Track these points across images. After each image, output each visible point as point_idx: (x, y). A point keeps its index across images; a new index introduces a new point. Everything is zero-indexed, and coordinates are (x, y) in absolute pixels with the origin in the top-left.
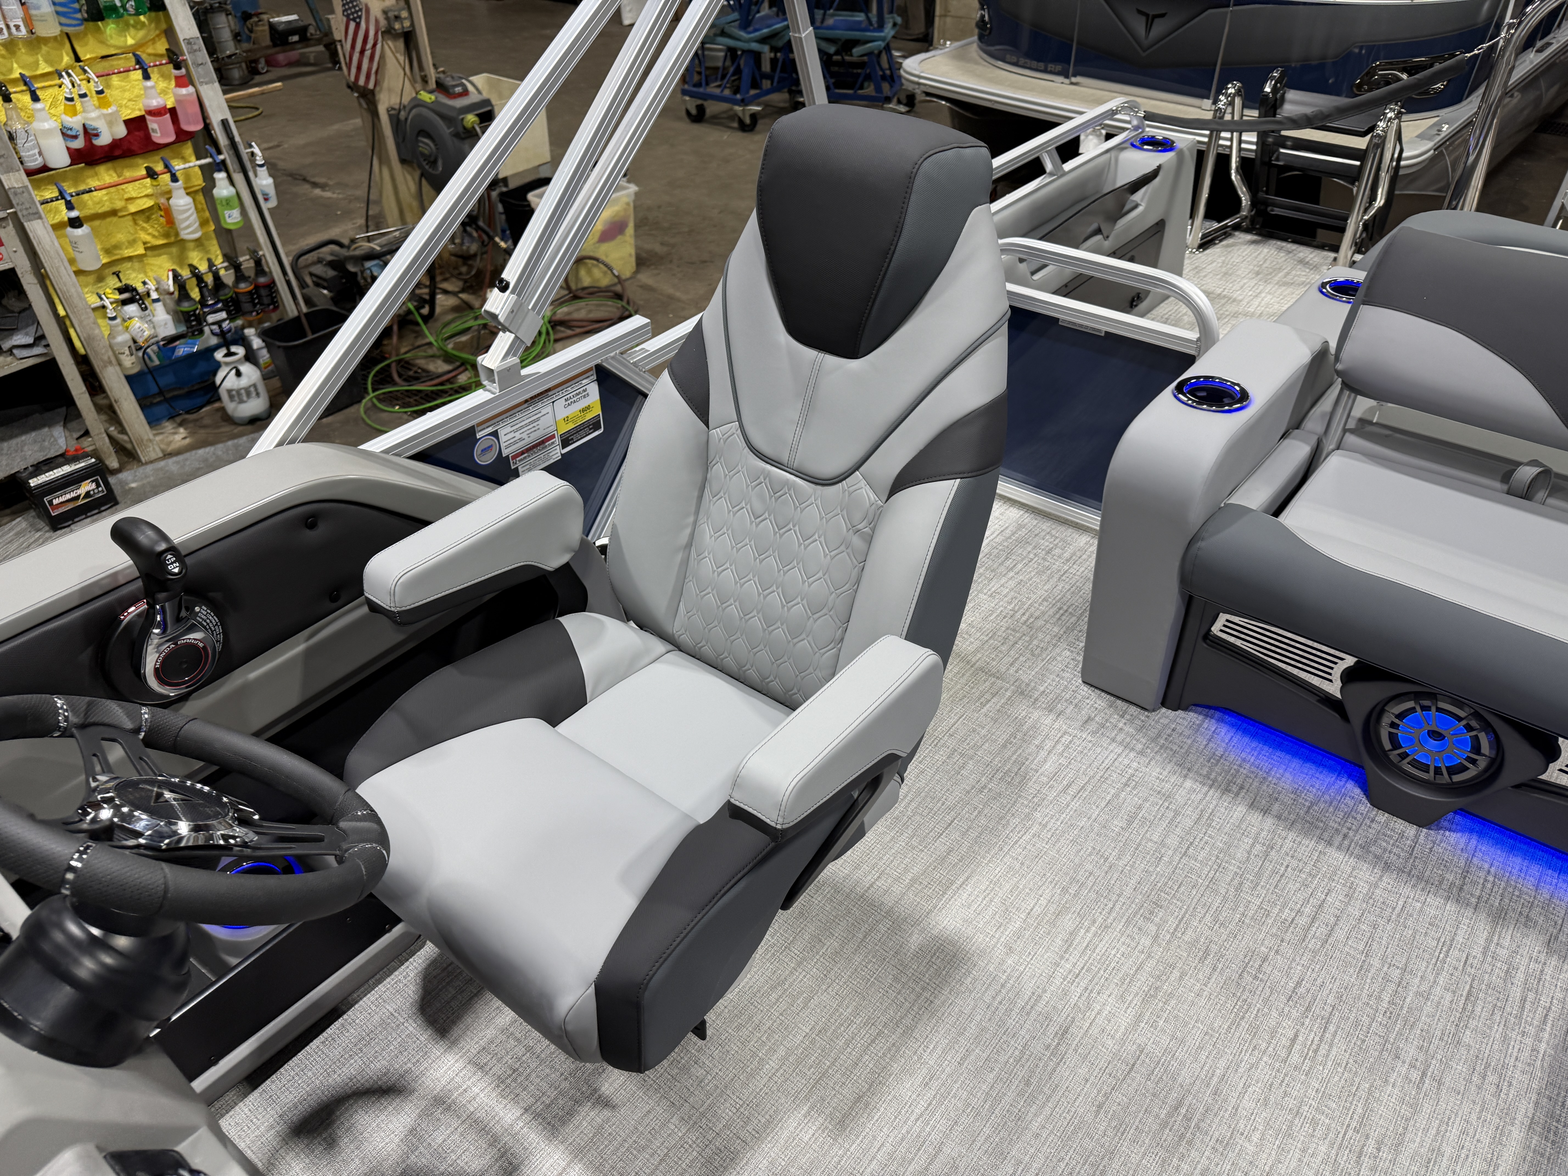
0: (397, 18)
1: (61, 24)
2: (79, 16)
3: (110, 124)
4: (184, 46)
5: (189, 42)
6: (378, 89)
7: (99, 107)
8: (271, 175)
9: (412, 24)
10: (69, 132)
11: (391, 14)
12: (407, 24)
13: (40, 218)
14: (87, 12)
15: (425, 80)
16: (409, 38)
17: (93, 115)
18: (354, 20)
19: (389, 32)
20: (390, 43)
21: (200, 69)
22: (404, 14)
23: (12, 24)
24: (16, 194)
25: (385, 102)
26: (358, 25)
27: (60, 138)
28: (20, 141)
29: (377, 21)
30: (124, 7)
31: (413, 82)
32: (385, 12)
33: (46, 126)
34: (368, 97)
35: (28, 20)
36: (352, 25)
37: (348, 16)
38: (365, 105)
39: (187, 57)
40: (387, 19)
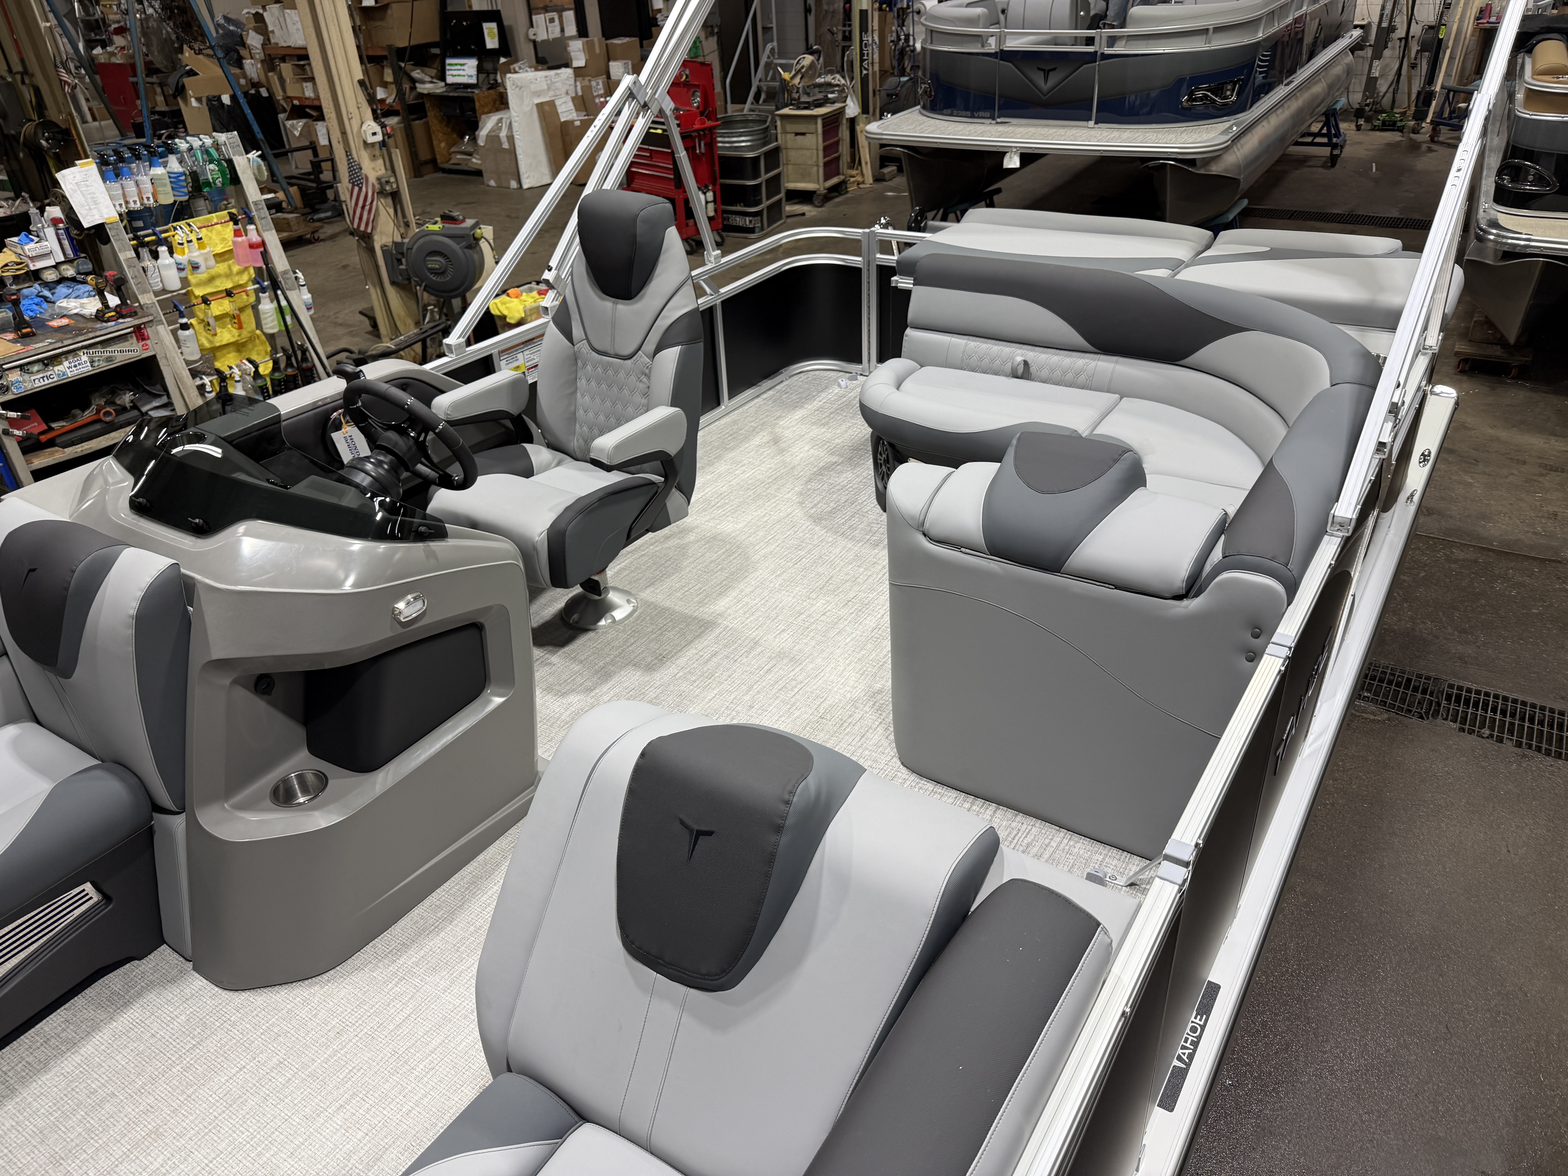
0: (387, 182)
1: (174, 196)
2: (185, 190)
3: (206, 260)
4: (252, 207)
5: (255, 203)
6: (374, 232)
7: (199, 248)
8: (309, 292)
9: (398, 187)
10: (180, 266)
11: (383, 180)
12: (395, 186)
13: (163, 324)
14: (192, 187)
15: (407, 225)
16: (395, 196)
17: (196, 254)
18: (358, 185)
19: (382, 193)
20: (382, 200)
21: (263, 221)
22: (392, 180)
23: (144, 197)
24: (147, 308)
25: (379, 242)
26: (360, 189)
27: (175, 271)
28: (149, 273)
29: (373, 185)
30: (214, 182)
31: (398, 227)
32: (379, 179)
33: (167, 262)
34: (366, 238)
35: (154, 195)
36: (356, 189)
37: (353, 183)
38: (364, 245)
39: (254, 213)
40: (380, 183)
